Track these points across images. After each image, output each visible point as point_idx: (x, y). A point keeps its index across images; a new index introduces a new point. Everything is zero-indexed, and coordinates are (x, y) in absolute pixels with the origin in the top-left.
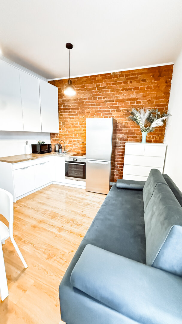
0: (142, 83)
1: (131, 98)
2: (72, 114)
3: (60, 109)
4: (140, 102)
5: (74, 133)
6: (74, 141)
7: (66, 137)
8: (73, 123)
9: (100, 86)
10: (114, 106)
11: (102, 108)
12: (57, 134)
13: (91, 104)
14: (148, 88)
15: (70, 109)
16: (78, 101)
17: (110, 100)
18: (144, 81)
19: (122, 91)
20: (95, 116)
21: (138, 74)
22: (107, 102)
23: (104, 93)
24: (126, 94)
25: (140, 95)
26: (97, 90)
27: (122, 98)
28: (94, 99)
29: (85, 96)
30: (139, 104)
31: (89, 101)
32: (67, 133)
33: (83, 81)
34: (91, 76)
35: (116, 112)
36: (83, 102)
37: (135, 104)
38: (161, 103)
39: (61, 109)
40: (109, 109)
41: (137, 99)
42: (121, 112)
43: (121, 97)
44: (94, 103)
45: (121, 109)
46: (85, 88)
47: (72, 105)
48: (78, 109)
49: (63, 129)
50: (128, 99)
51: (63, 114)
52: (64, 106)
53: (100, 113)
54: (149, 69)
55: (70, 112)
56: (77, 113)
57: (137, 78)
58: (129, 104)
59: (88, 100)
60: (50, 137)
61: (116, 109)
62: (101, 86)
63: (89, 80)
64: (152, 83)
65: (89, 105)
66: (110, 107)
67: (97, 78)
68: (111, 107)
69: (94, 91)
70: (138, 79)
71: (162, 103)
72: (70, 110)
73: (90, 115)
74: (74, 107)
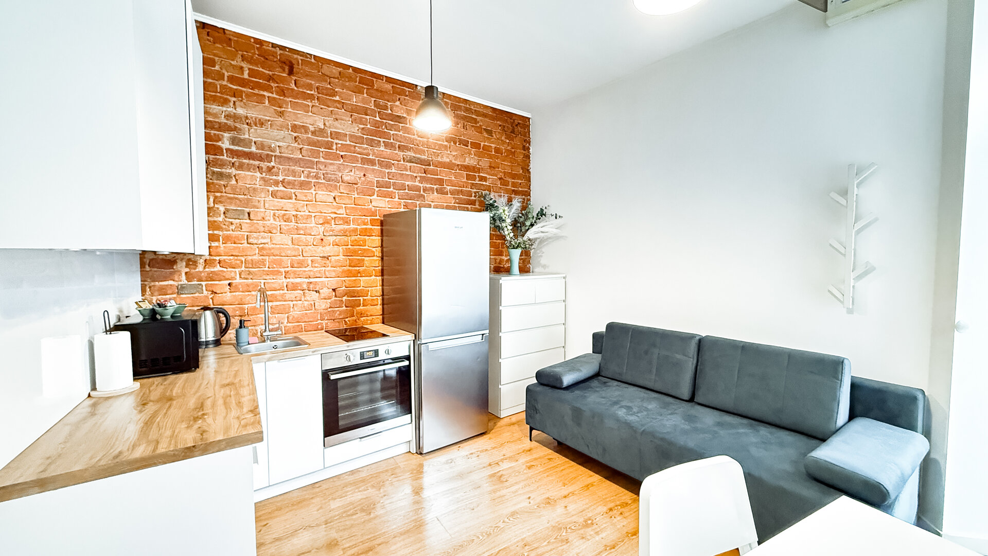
0: (486, 136)
1: (466, 163)
2: (280, 178)
8: (284, 215)
9: (386, 108)
10: (429, 176)
11: (398, 176)
13: (359, 156)
14: (497, 150)
15: (268, 158)
16: (310, 136)
17: (418, 158)
18: (490, 132)
19: (447, 141)
20: (375, 197)
21: (478, 113)
22: (410, 161)
23: (401, 133)
24: (456, 151)
25: (485, 163)
26: (378, 119)
27: (448, 160)
28: (371, 143)
29: (336, 123)
30: (484, 183)
31: (355, 146)
32: (256, 257)
33: (328, 73)
34: (356, 70)
35: (436, 194)
36: (329, 146)
37: (477, 182)
38: (520, 189)
40: (417, 184)
41: (479, 171)
42: (449, 196)
43: (447, 157)
44: (371, 157)
45: (449, 188)
46: (337, 98)
47: (278, 144)
48: (310, 164)
49: (227, 239)
50: (461, 165)
51: (233, 171)
52: (234, 141)
53: (391, 189)
55: (270, 169)
56: (302, 178)
57: (476, 121)
58: (465, 180)
59: (348, 142)
61: (435, 187)
62: (390, 112)
63: (350, 79)
64: (503, 142)
68: (422, 180)
69: (368, 117)
70: (478, 125)
72: (273, 164)
73: (358, 194)
74: (292, 156)
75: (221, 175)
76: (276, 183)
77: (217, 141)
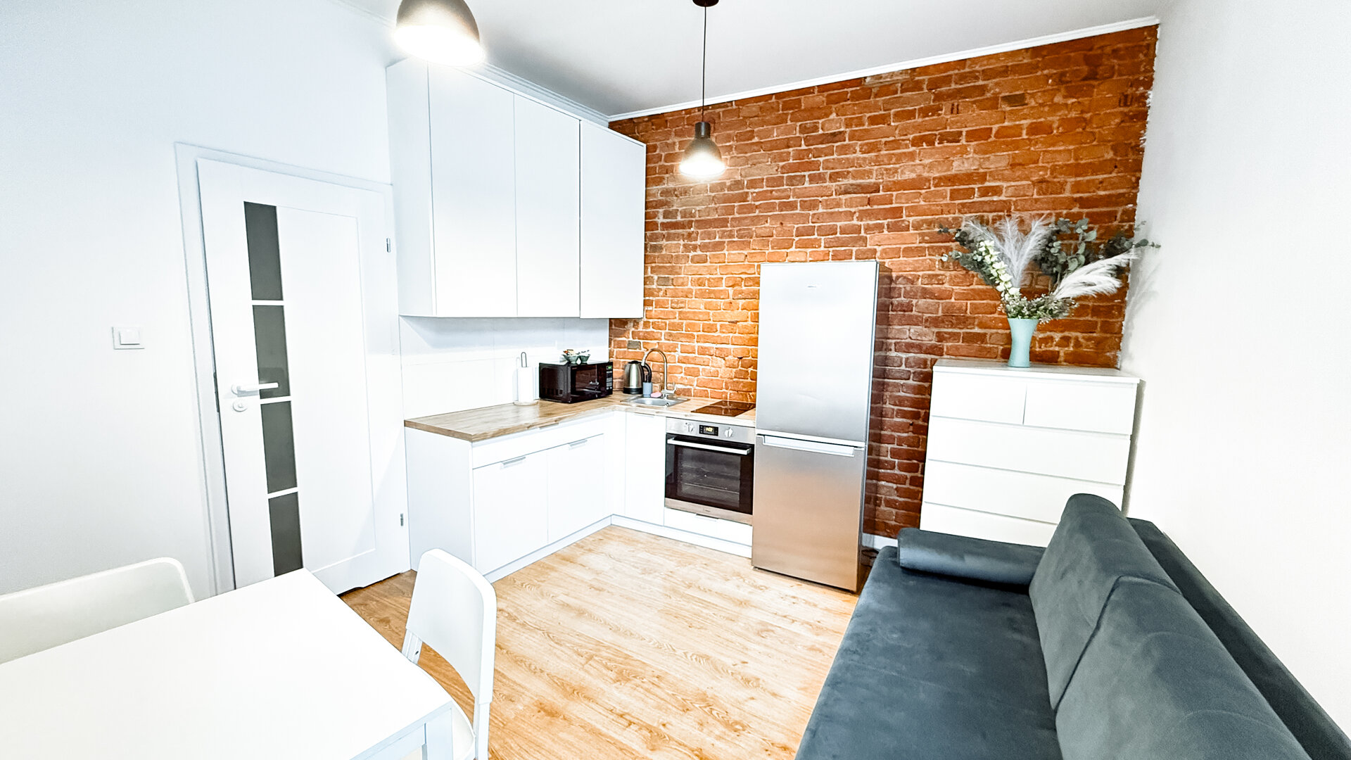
0: (1008, 109)
1: (953, 172)
2: (699, 242)
3: (649, 226)
4: (997, 191)
5: (706, 317)
6: (703, 351)
7: (671, 335)
8: (699, 279)
9: (815, 129)
10: (875, 207)
11: (825, 216)
12: (636, 322)
13: (777, 201)
14: (1033, 129)
15: (689, 224)
16: (726, 192)
17: (859, 185)
18: (1014, 100)
19: (913, 145)
20: (793, 249)
21: (987, 74)
22: (846, 192)
23: (835, 156)
24: (932, 155)
25: (998, 161)
26: (804, 147)
27: (913, 175)
28: (791, 181)
29: (754, 171)
30: (995, 198)
31: (771, 192)
32: (677, 321)
33: (747, 115)
34: (779, 95)
35: (886, 232)
36: (743, 197)
37: (975, 200)
38: (1102, 193)
39: (656, 224)
40: (855, 222)
41: (983, 178)
42: (912, 231)
43: (913, 171)
44: (791, 199)
45: (911, 219)
46: (756, 140)
47: (698, 208)
48: (723, 223)
49: (659, 304)
50: (940, 178)
51: (664, 242)
52: (666, 215)
53: (816, 236)
54: (1036, 51)
55: (690, 234)
56: (717, 239)
57: (983, 89)
58: (948, 201)
59: (765, 189)
60: (605, 334)
61: (885, 222)
62: (821, 132)
63: (773, 109)
64: (1055, 108)
65: (771, 207)
66: (860, 211)
67: (805, 102)
68: (863, 215)
69: (791, 149)
70: (988, 95)
71: (1105, 190)
72: (692, 229)
73: (772, 248)
74: (709, 218)
75: (655, 248)
76: (695, 248)
77: (654, 218)
